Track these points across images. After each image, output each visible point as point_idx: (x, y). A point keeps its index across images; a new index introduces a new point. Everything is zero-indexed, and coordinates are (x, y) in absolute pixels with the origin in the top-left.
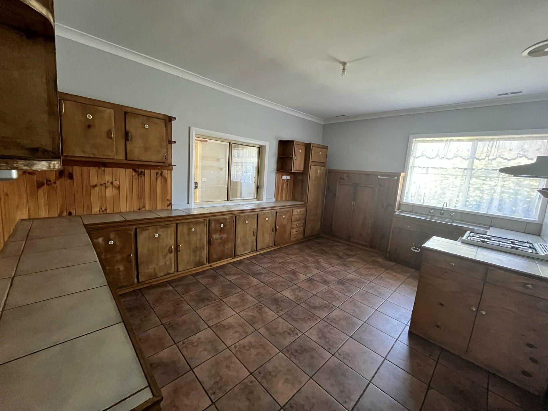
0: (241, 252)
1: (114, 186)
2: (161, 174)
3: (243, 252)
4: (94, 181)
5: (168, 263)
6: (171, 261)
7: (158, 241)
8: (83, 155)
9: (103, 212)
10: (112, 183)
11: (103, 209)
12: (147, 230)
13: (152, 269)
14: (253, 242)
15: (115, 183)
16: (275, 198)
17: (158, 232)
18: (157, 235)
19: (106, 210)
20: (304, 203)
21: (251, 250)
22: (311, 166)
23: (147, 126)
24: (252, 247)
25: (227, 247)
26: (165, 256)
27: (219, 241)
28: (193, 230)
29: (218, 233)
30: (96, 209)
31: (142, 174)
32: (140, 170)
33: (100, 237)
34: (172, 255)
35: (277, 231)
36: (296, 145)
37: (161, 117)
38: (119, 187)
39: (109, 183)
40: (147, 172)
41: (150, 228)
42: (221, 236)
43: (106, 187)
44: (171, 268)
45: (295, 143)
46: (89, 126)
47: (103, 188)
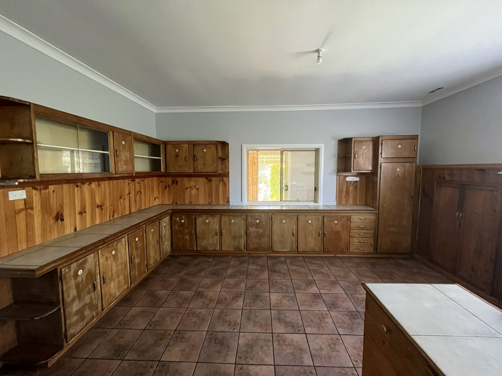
0: (279, 249)
1: (196, 188)
2: (222, 180)
3: (281, 249)
4: (187, 185)
5: (215, 242)
6: (217, 241)
7: (209, 225)
8: (174, 172)
9: (191, 203)
10: (195, 187)
11: (191, 202)
12: (202, 216)
13: (205, 243)
14: (292, 242)
15: (196, 186)
16: (336, 201)
17: (208, 219)
18: (207, 221)
19: (192, 202)
20: (374, 209)
21: (291, 249)
22: (382, 164)
23: (205, 150)
24: (292, 247)
25: (263, 241)
26: (213, 237)
27: (256, 234)
28: (233, 221)
29: (255, 227)
30: (187, 202)
31: (210, 180)
32: (209, 178)
33: (178, 217)
34: (218, 237)
35: (325, 236)
36: (355, 142)
37: (214, 142)
38: (198, 189)
39: (194, 187)
40: (213, 179)
41: (203, 215)
42: (257, 230)
43: (192, 189)
44: (217, 246)
45: (353, 140)
46: (177, 156)
47: (191, 189)
